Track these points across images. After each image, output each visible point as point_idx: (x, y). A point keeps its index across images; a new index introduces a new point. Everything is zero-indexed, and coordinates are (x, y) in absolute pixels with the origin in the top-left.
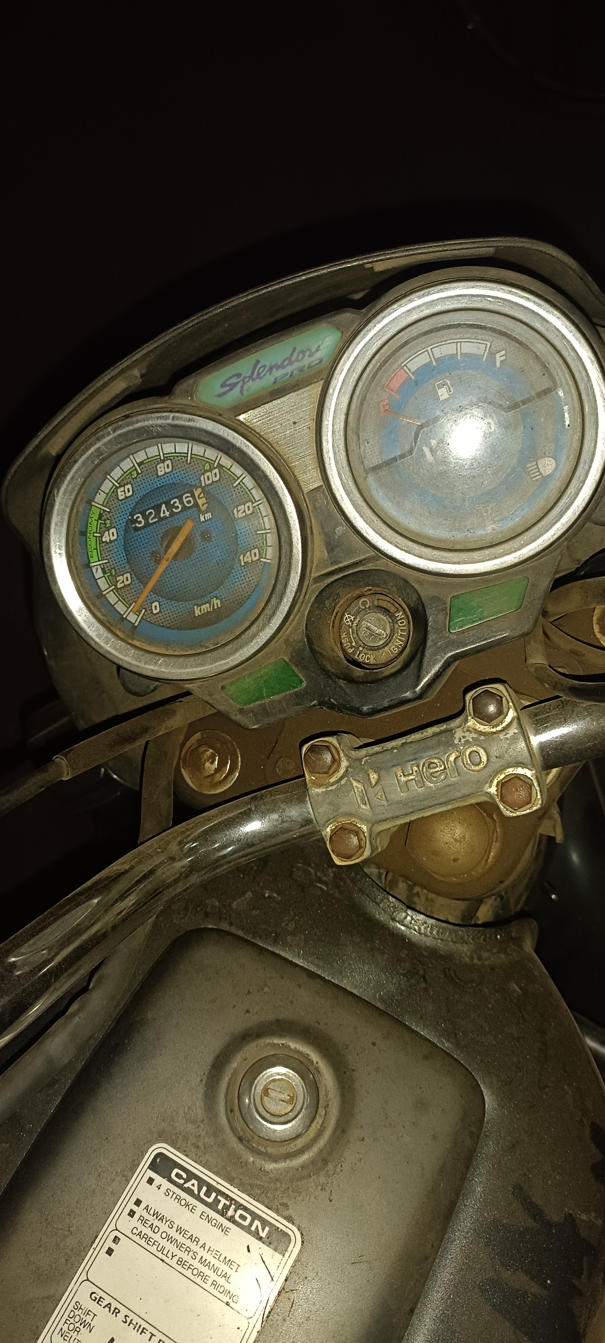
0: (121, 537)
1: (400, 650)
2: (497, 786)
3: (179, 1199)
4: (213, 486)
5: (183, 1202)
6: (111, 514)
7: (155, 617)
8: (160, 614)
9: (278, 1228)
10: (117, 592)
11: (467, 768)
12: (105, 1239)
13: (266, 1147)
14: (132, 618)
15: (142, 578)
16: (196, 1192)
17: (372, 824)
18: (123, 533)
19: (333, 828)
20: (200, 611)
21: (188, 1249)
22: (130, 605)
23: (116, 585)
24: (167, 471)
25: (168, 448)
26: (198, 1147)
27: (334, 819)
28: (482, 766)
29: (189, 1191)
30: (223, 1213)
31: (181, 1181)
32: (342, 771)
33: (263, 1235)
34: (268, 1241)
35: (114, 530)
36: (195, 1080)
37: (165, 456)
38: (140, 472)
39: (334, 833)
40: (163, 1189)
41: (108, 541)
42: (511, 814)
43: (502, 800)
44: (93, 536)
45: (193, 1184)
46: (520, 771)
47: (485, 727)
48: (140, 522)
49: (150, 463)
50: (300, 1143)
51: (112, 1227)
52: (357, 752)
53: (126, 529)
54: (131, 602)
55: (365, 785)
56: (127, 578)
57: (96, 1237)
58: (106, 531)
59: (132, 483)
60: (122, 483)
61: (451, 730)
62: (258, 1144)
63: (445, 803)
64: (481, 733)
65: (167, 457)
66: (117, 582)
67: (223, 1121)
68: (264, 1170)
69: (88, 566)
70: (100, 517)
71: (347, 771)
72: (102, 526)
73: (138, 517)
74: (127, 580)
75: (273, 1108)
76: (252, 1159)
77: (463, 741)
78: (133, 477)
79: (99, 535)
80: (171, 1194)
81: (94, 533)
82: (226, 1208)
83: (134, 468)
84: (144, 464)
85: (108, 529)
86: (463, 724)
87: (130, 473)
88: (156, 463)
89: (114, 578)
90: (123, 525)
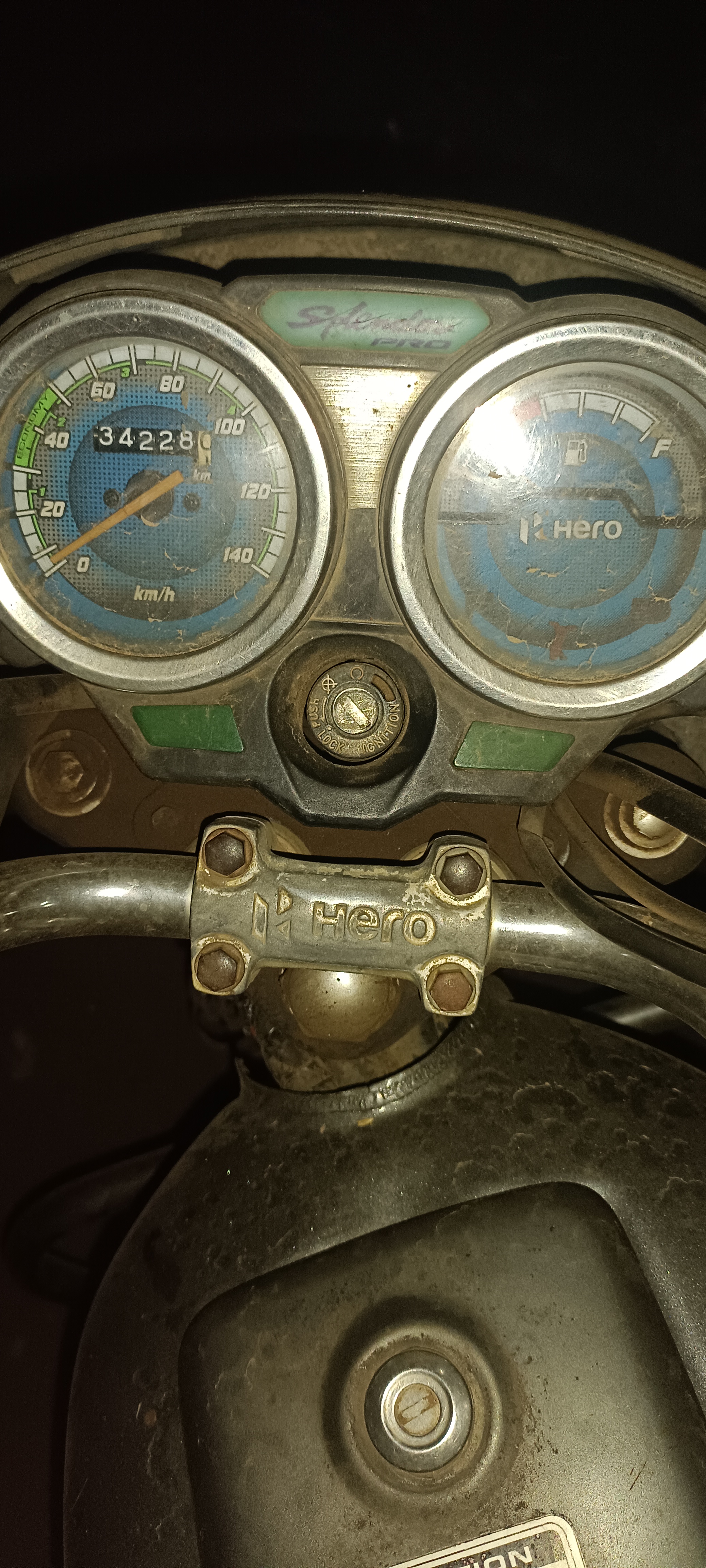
0: (72, 449)
1: (378, 751)
2: (431, 971)
4: (228, 440)
6: (71, 412)
7: (77, 576)
8: (86, 576)
10: (37, 520)
14: (45, 564)
15: (80, 519)
17: (259, 957)
18: (77, 444)
19: (209, 943)
22: (49, 545)
23: (39, 511)
24: (175, 390)
25: (190, 359)
27: (215, 933)
32: (247, 878)
35: (67, 436)
37: (180, 368)
38: (135, 373)
39: (207, 951)
41: (52, 446)
42: (433, 1010)
44: (34, 430)
46: (466, 963)
47: (446, 895)
48: (107, 439)
49: (153, 368)
52: (275, 860)
53: (84, 441)
54: (52, 542)
55: (271, 908)
56: (59, 508)
58: (54, 430)
59: (119, 382)
60: (104, 376)
61: (403, 881)
64: (438, 901)
65: (181, 371)
66: (43, 506)
70: (54, 407)
71: (254, 879)
72: (52, 422)
73: (107, 431)
74: (58, 511)
77: (413, 901)
78: (123, 375)
79: (43, 432)
81: (35, 426)
83: (129, 364)
84: (146, 364)
85: (58, 430)
86: (421, 880)
87: (121, 368)
88: (163, 372)
89: (40, 499)
90: (82, 434)
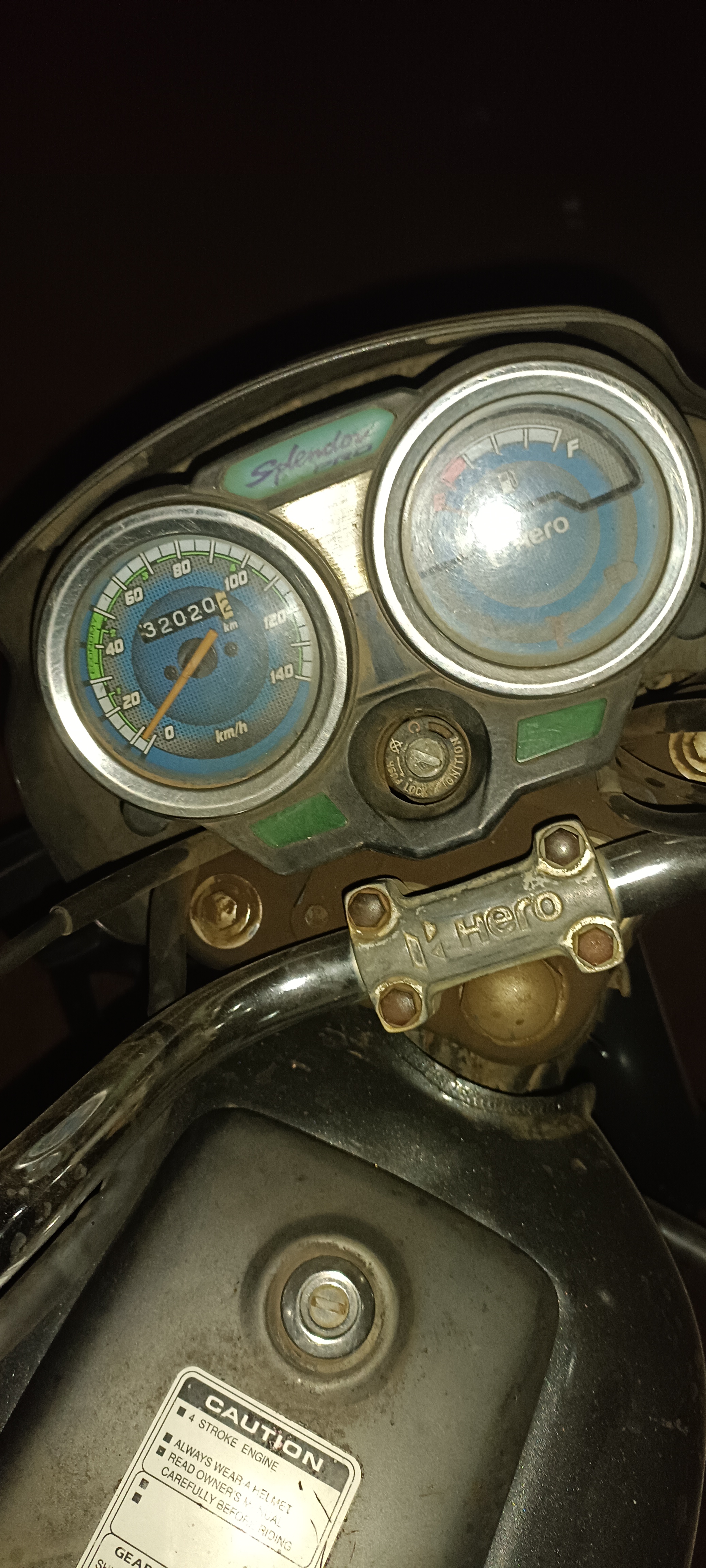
0: (128, 649)
1: (456, 781)
2: (573, 938)
3: (216, 1431)
4: (239, 591)
5: (221, 1435)
6: (117, 623)
7: (168, 743)
8: (175, 741)
9: (333, 1459)
10: (123, 714)
11: (538, 918)
12: (130, 1484)
13: (315, 1366)
14: (141, 744)
15: (153, 699)
16: (236, 1422)
17: (428, 985)
18: (130, 644)
19: (383, 989)
20: (223, 736)
21: (230, 1490)
22: (139, 729)
23: (121, 706)
24: (185, 572)
25: (187, 544)
26: (235, 1369)
27: (385, 979)
28: (555, 915)
29: (228, 1422)
30: (268, 1446)
31: (218, 1410)
32: (392, 923)
33: (317, 1468)
34: (321, 1476)
35: (120, 641)
36: (228, 1290)
37: (183, 554)
38: (152, 572)
39: (385, 996)
40: (197, 1420)
41: (113, 654)
42: (589, 970)
43: (580, 954)
44: (96, 648)
45: (232, 1413)
46: (599, 920)
47: (558, 870)
48: (151, 632)
49: (163, 563)
50: (355, 1358)
51: (139, 1468)
52: (409, 901)
53: (134, 640)
54: (139, 726)
55: (420, 939)
56: (135, 698)
57: (120, 1481)
58: (110, 641)
59: (143, 585)
60: (130, 586)
61: (518, 874)
62: (306, 1363)
63: (514, 958)
64: (554, 878)
66: (123, 701)
67: (263, 1335)
68: (315, 1393)
69: (87, 684)
70: (104, 625)
71: (398, 923)
72: (106, 636)
73: (149, 626)
74: (136, 700)
75: (322, 1320)
76: (299, 1380)
77: (533, 886)
78: (144, 579)
79: (102, 647)
80: (206, 1425)
81: (95, 644)
82: (272, 1439)
83: (145, 569)
84: (157, 563)
85: (113, 640)
86: (533, 867)
87: (140, 574)
88: (172, 562)
89: (119, 697)
90: (131, 636)
